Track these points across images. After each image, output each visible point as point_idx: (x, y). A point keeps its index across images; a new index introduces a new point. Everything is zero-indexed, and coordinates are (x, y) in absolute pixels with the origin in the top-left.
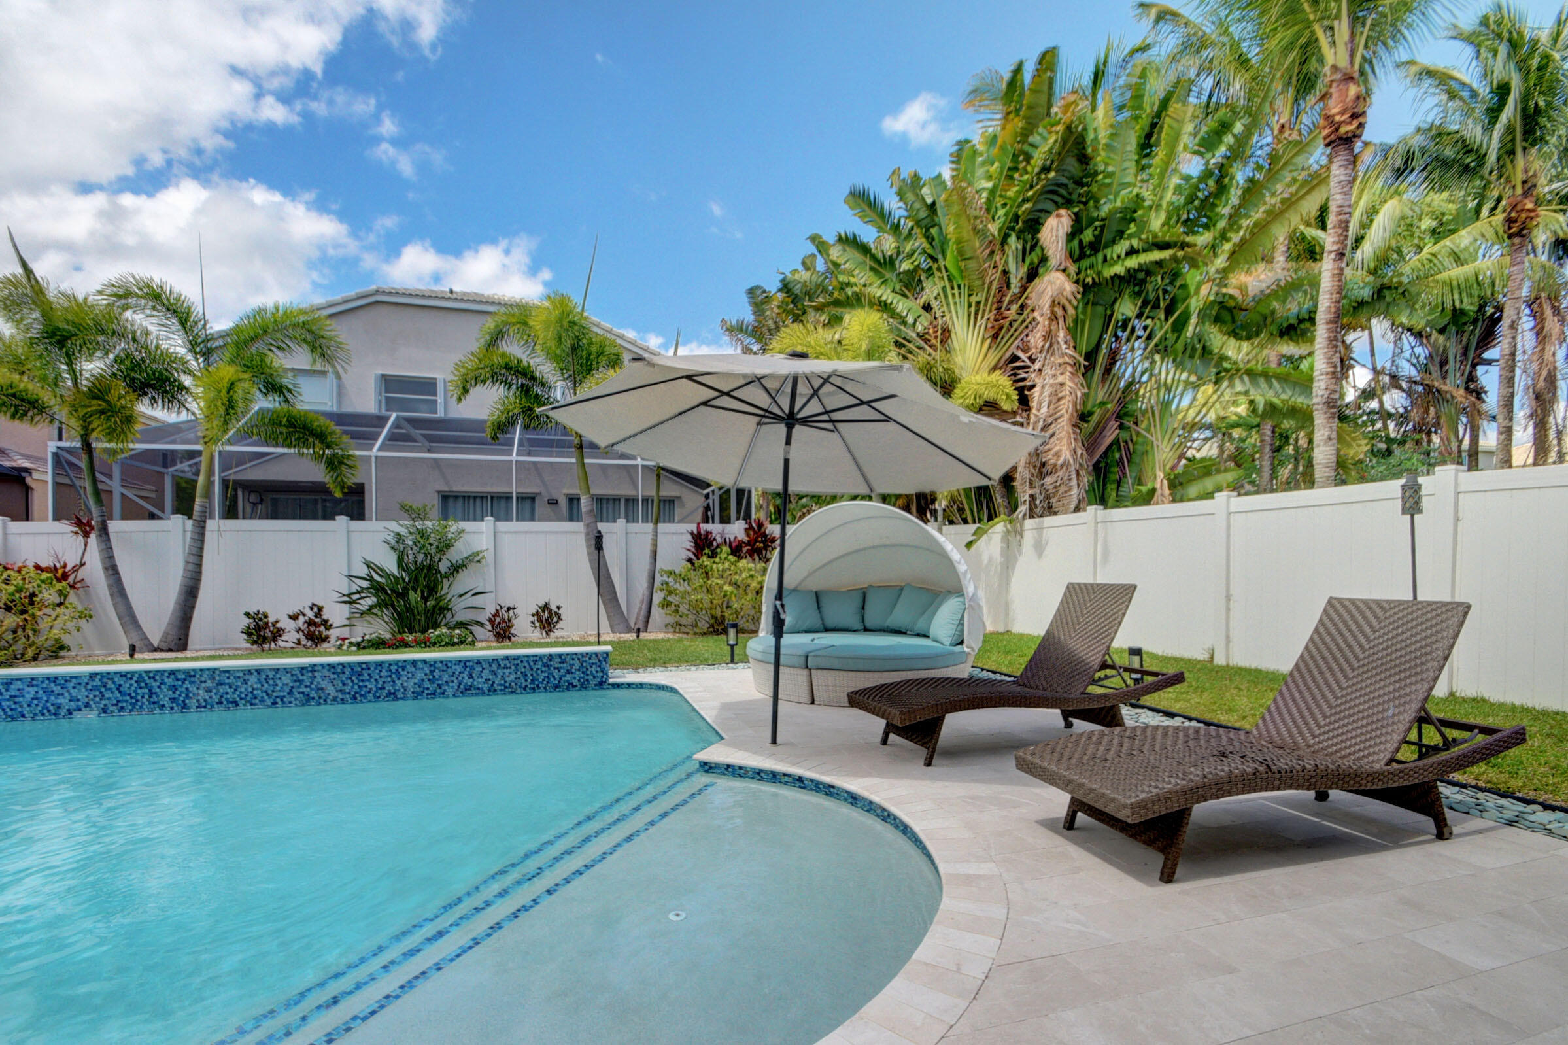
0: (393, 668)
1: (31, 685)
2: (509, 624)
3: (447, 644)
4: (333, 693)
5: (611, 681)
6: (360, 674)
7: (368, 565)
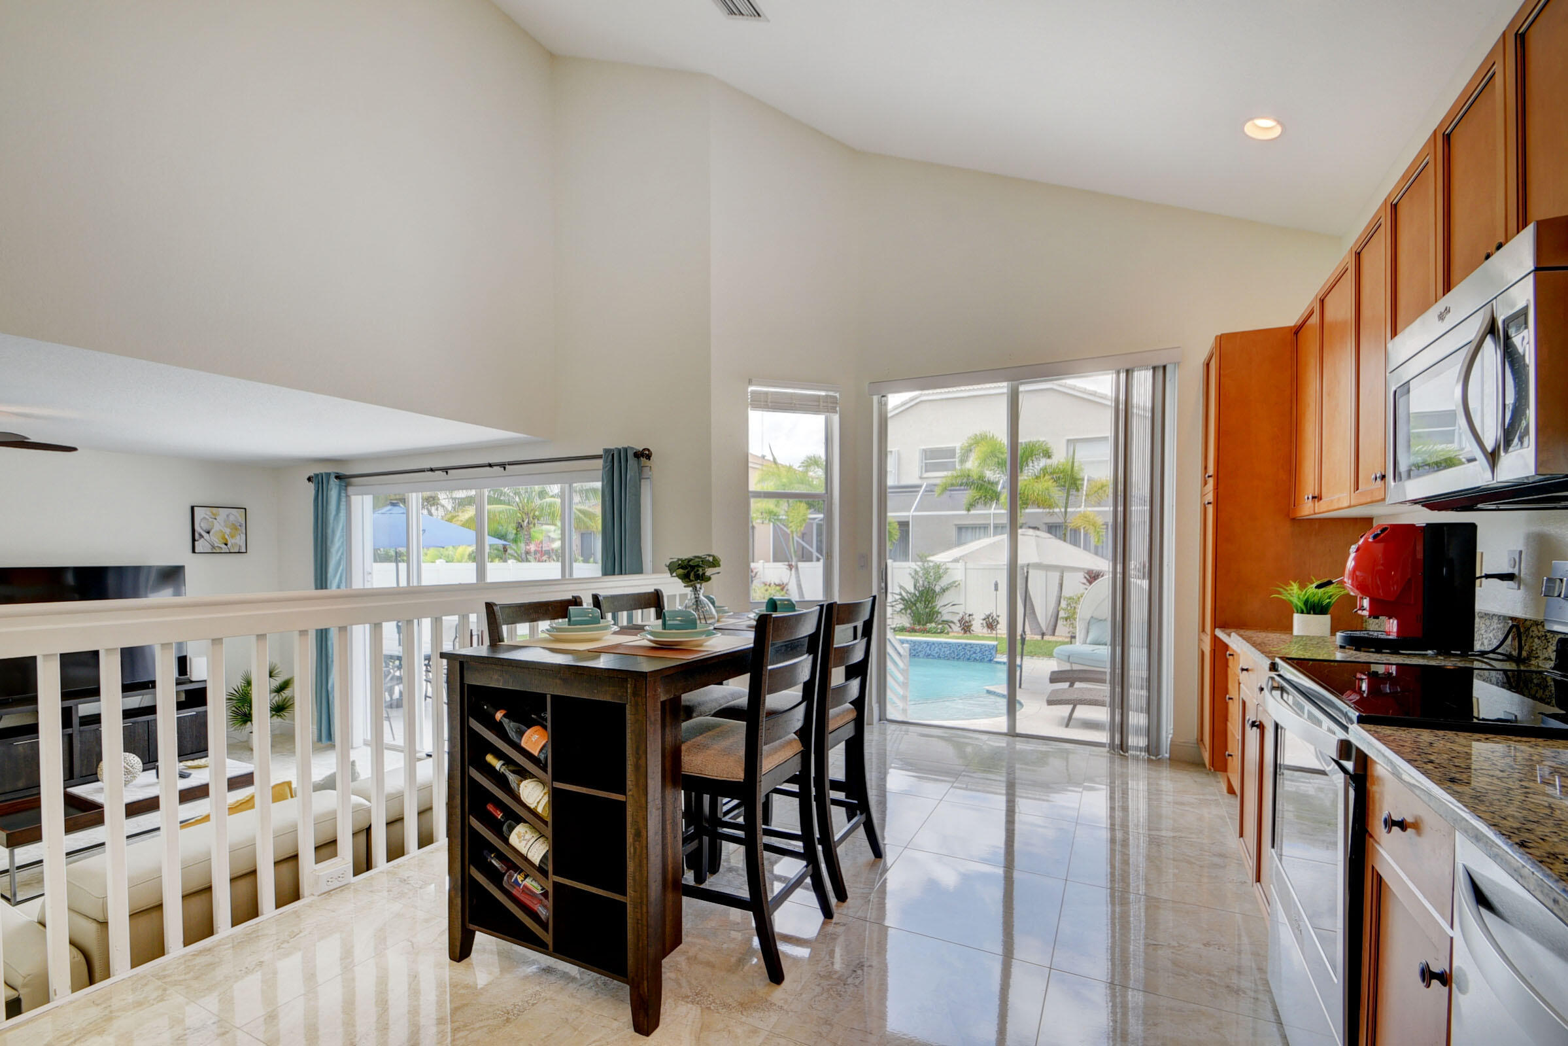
2: (969, 627)
3: (935, 633)
5: (995, 660)
7: (901, 587)
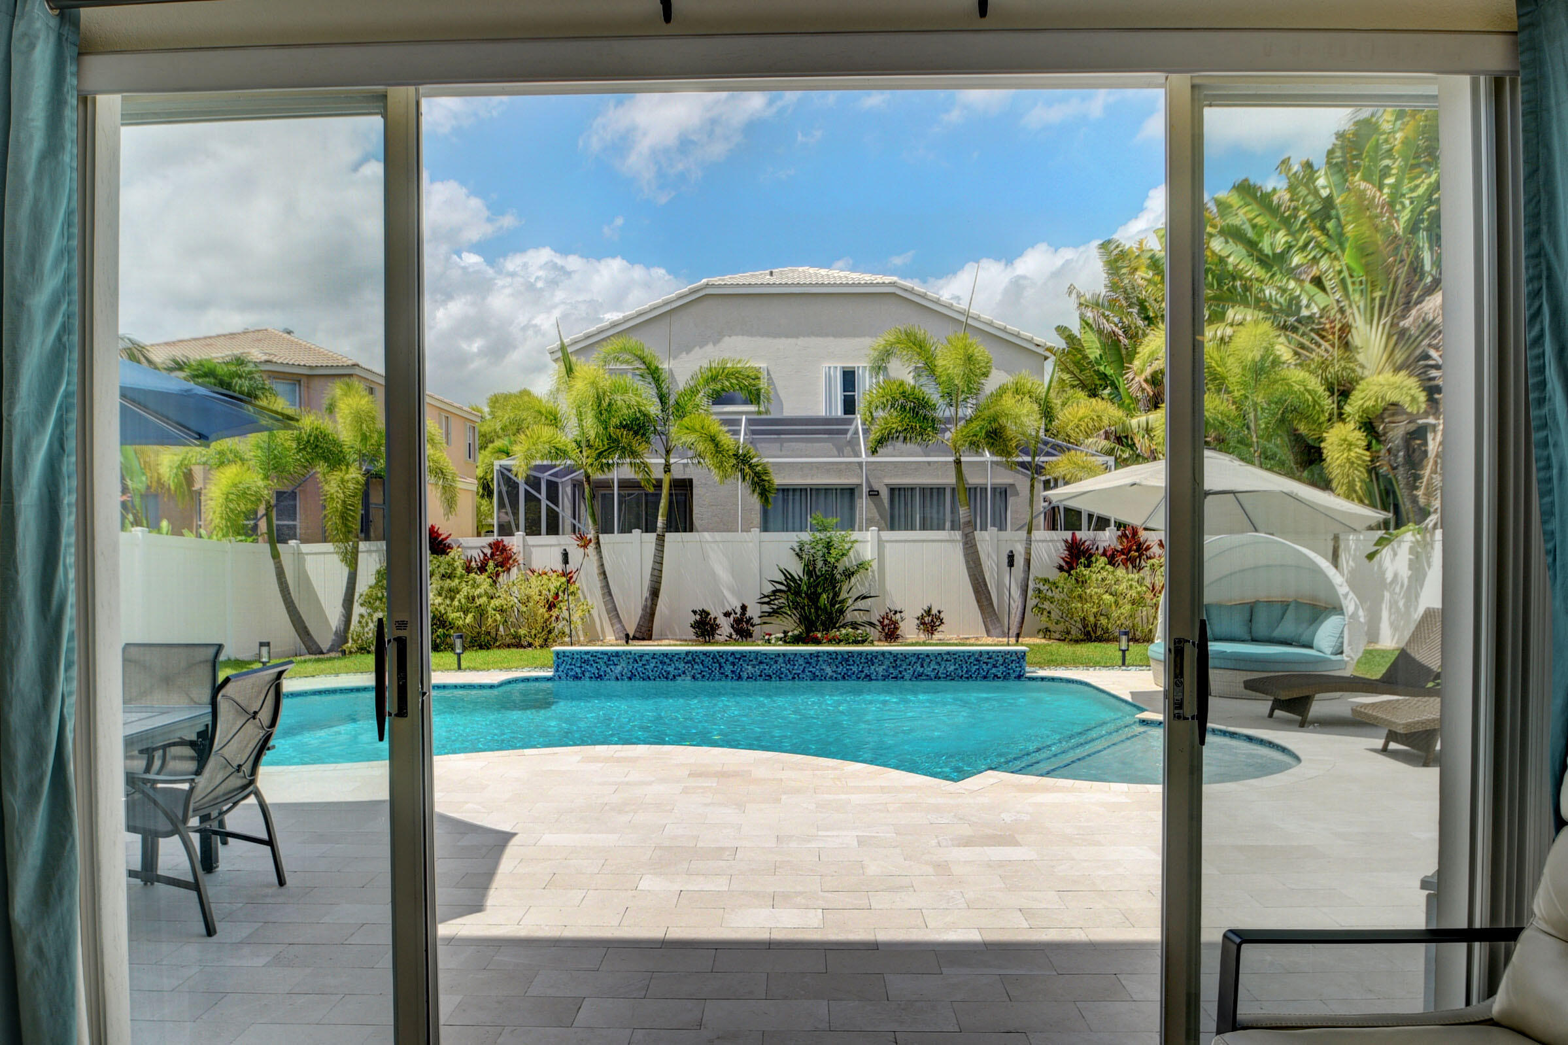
0: (869, 657)
1: (653, 658)
2: (896, 626)
4: (830, 673)
5: (1028, 675)
6: (847, 660)
7: (782, 571)
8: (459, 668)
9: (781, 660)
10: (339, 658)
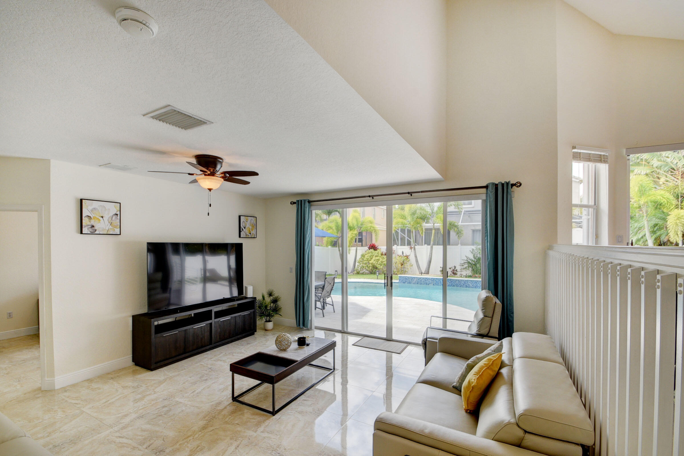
7: (467, 257)
8: (378, 279)
9: (457, 281)
10: (352, 275)
